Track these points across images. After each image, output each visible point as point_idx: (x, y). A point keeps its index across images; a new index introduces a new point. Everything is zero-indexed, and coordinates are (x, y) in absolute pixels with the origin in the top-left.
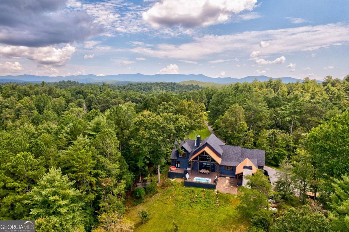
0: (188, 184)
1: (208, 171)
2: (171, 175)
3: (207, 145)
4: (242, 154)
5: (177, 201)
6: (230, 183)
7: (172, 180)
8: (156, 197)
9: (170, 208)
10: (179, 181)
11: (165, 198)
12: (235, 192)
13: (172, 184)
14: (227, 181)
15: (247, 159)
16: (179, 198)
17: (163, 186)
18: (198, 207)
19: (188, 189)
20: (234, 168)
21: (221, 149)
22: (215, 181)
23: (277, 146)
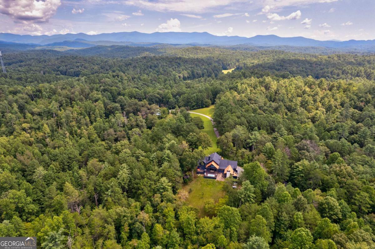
0: (205, 177)
1: (213, 171)
2: (198, 173)
3: (213, 161)
4: (228, 163)
5: (202, 184)
6: (222, 176)
7: (199, 175)
8: (193, 182)
9: (199, 187)
10: (202, 175)
11: (197, 183)
12: (223, 180)
13: (199, 177)
14: (221, 175)
15: (230, 166)
16: (203, 183)
17: (195, 177)
18: (210, 186)
19: (206, 179)
20: (224, 170)
21: (219, 161)
22: (216, 176)
23: (244, 158)
